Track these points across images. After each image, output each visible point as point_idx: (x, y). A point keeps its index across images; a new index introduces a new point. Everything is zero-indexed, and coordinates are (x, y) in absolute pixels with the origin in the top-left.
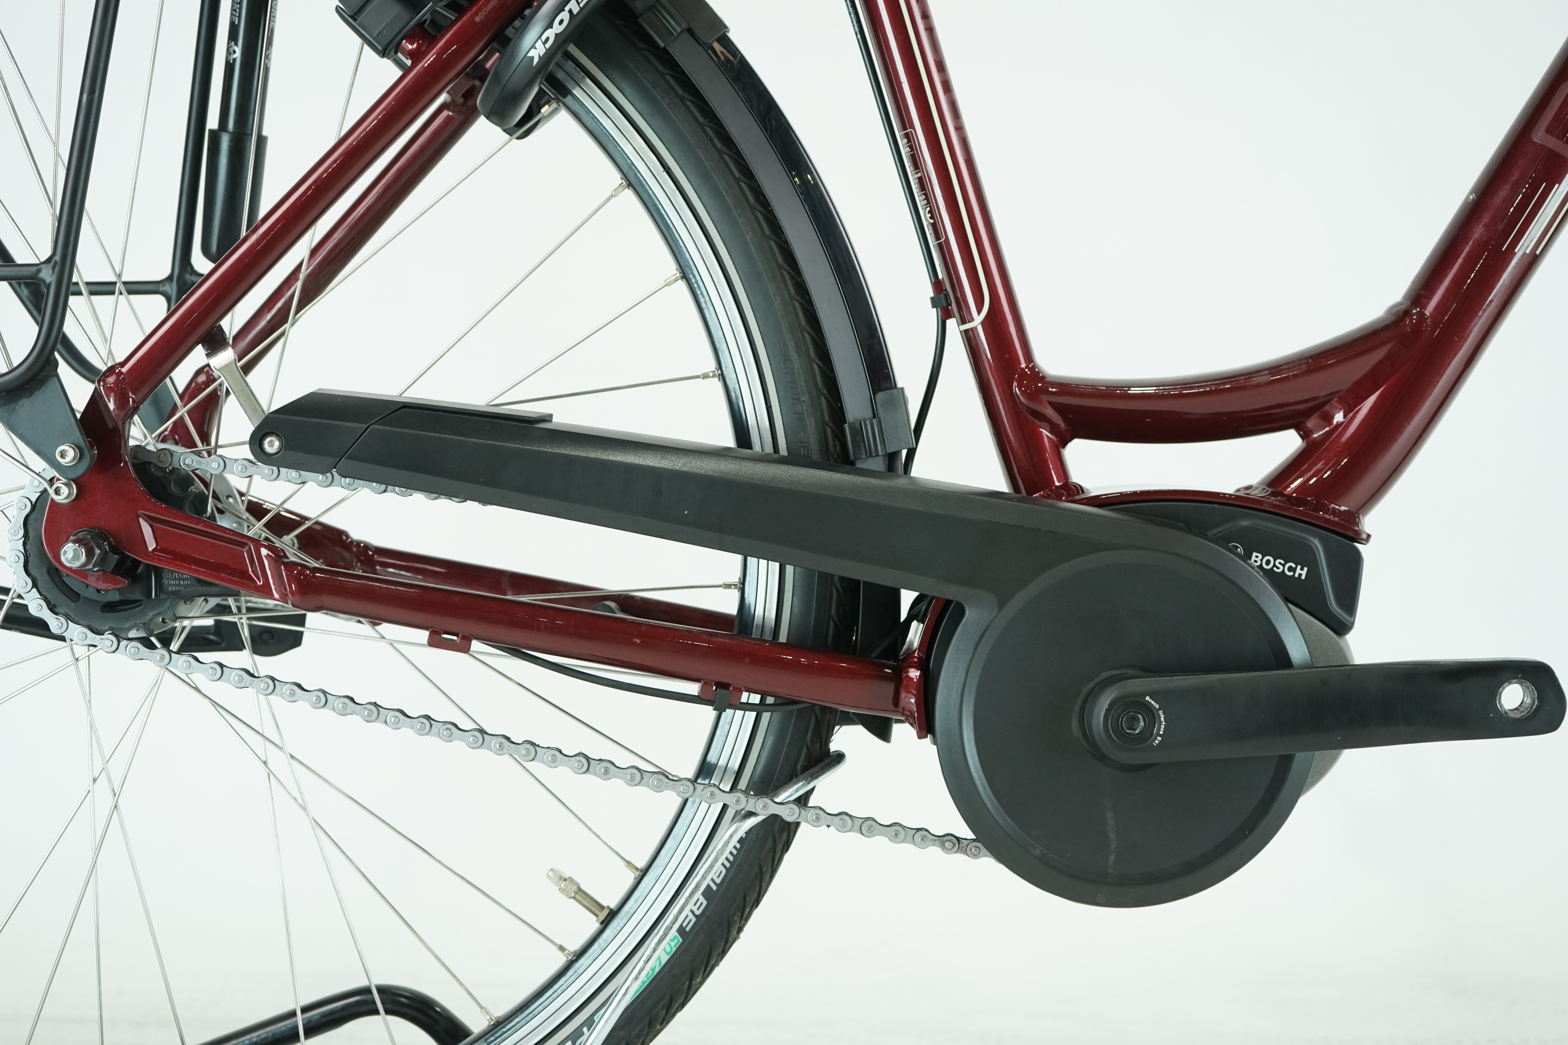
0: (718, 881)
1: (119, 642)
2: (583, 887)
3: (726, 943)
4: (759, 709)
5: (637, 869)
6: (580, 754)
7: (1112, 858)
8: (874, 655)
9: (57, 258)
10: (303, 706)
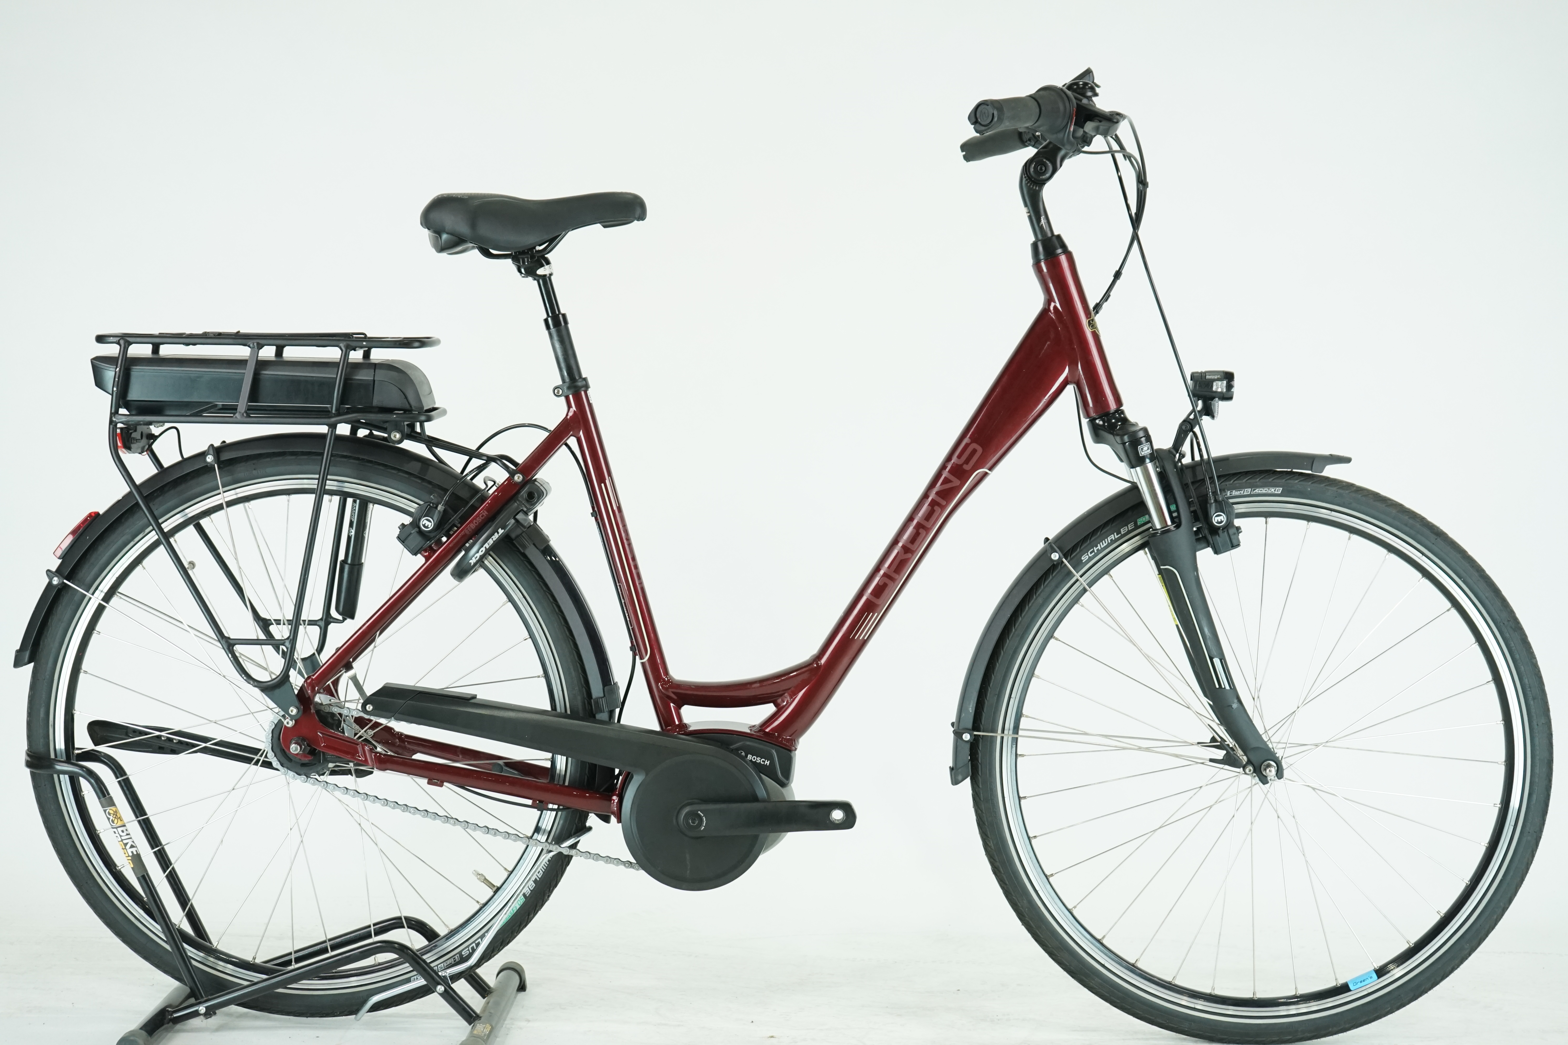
0: (540, 877)
1: (307, 778)
2: (487, 878)
3: (543, 901)
4: (557, 810)
5: (509, 871)
6: (485, 826)
7: (688, 872)
8: (601, 790)
9: (291, 637)
10: (378, 805)
